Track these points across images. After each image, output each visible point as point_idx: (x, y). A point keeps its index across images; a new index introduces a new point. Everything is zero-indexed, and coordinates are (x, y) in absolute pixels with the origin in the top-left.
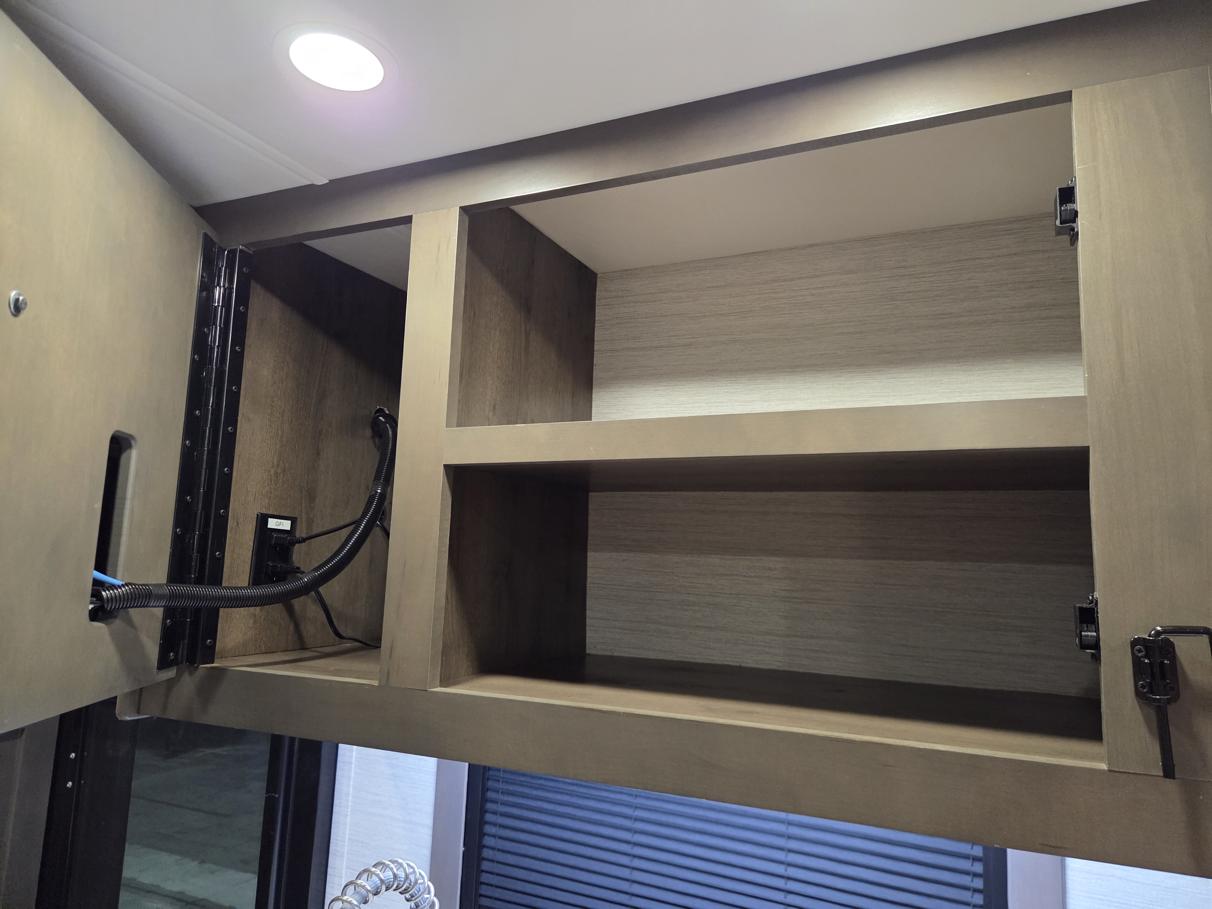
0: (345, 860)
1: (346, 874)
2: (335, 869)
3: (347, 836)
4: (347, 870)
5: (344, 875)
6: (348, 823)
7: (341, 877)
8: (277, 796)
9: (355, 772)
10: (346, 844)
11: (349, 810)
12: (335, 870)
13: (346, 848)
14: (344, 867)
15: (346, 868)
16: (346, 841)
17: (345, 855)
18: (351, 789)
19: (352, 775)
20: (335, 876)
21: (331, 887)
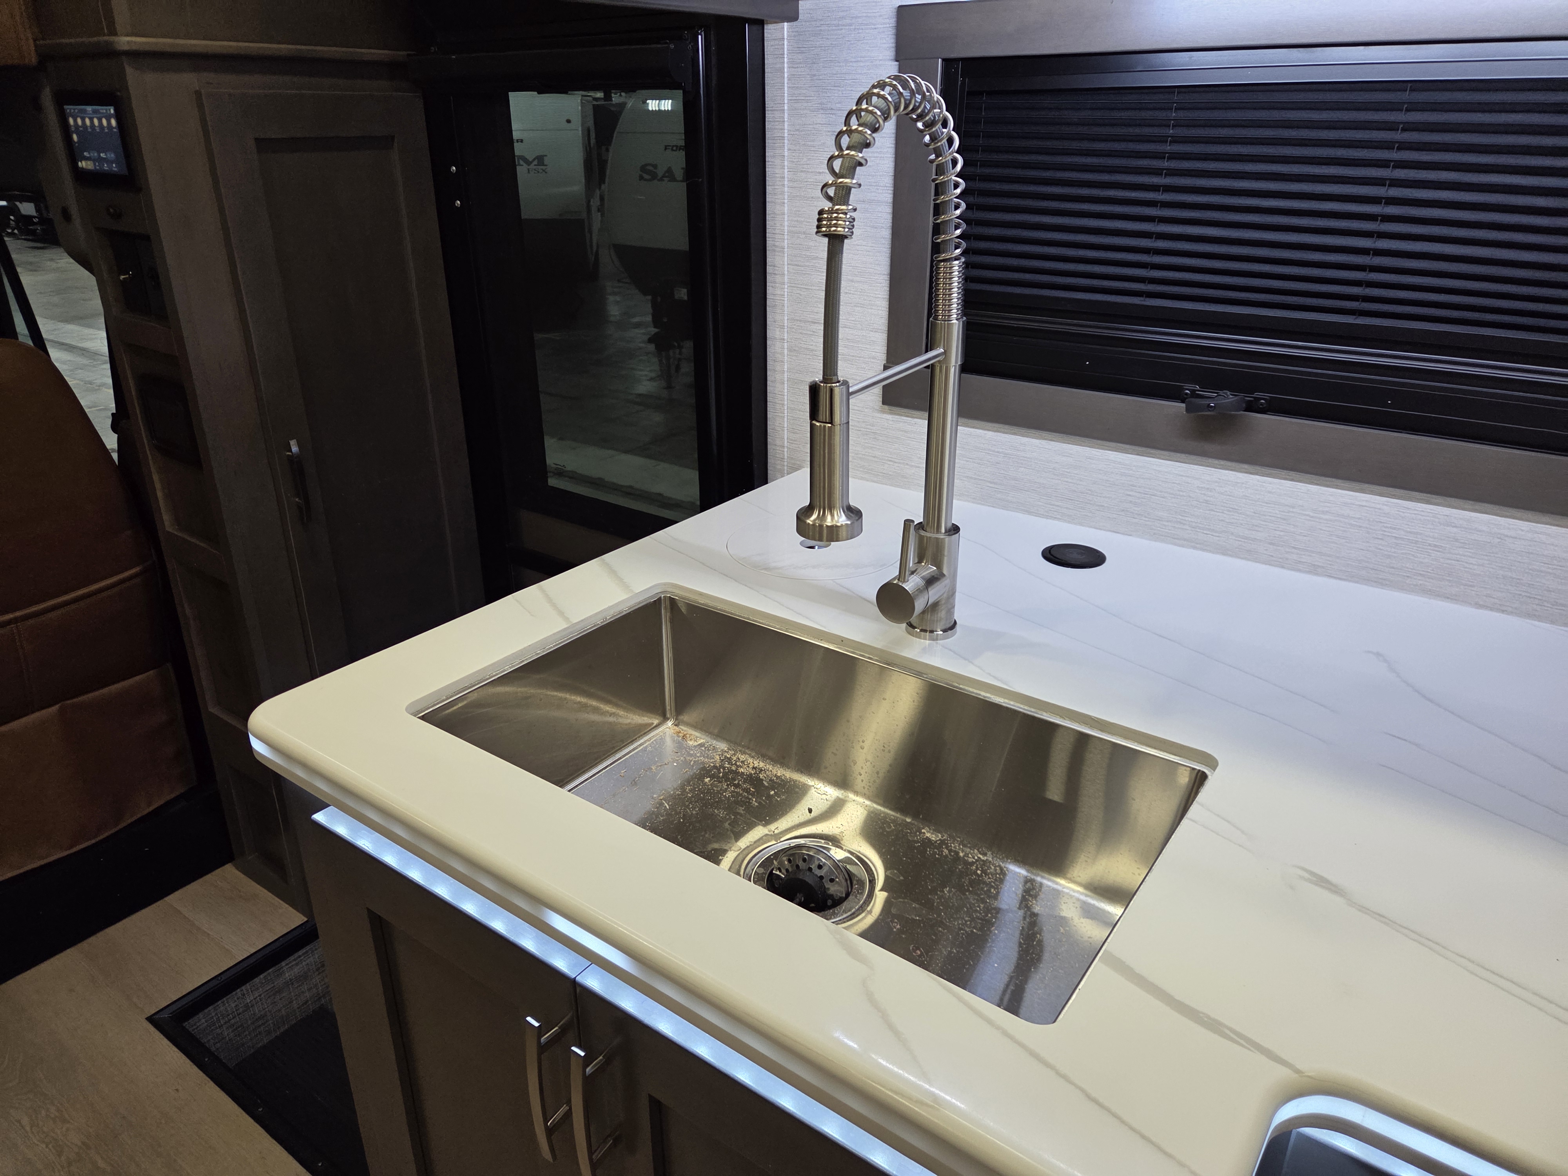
0: (786, 255)
1: (788, 271)
2: (774, 266)
3: (786, 228)
4: (789, 266)
5: (786, 272)
6: (786, 212)
7: (784, 274)
8: (700, 180)
9: (789, 150)
10: (786, 237)
11: (786, 197)
12: (775, 268)
13: (786, 241)
14: (786, 263)
15: (788, 264)
16: (786, 233)
17: (786, 250)
18: (786, 171)
19: (786, 154)
20: (775, 274)
21: (772, 287)
